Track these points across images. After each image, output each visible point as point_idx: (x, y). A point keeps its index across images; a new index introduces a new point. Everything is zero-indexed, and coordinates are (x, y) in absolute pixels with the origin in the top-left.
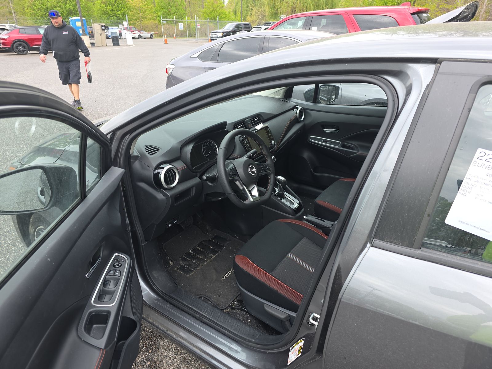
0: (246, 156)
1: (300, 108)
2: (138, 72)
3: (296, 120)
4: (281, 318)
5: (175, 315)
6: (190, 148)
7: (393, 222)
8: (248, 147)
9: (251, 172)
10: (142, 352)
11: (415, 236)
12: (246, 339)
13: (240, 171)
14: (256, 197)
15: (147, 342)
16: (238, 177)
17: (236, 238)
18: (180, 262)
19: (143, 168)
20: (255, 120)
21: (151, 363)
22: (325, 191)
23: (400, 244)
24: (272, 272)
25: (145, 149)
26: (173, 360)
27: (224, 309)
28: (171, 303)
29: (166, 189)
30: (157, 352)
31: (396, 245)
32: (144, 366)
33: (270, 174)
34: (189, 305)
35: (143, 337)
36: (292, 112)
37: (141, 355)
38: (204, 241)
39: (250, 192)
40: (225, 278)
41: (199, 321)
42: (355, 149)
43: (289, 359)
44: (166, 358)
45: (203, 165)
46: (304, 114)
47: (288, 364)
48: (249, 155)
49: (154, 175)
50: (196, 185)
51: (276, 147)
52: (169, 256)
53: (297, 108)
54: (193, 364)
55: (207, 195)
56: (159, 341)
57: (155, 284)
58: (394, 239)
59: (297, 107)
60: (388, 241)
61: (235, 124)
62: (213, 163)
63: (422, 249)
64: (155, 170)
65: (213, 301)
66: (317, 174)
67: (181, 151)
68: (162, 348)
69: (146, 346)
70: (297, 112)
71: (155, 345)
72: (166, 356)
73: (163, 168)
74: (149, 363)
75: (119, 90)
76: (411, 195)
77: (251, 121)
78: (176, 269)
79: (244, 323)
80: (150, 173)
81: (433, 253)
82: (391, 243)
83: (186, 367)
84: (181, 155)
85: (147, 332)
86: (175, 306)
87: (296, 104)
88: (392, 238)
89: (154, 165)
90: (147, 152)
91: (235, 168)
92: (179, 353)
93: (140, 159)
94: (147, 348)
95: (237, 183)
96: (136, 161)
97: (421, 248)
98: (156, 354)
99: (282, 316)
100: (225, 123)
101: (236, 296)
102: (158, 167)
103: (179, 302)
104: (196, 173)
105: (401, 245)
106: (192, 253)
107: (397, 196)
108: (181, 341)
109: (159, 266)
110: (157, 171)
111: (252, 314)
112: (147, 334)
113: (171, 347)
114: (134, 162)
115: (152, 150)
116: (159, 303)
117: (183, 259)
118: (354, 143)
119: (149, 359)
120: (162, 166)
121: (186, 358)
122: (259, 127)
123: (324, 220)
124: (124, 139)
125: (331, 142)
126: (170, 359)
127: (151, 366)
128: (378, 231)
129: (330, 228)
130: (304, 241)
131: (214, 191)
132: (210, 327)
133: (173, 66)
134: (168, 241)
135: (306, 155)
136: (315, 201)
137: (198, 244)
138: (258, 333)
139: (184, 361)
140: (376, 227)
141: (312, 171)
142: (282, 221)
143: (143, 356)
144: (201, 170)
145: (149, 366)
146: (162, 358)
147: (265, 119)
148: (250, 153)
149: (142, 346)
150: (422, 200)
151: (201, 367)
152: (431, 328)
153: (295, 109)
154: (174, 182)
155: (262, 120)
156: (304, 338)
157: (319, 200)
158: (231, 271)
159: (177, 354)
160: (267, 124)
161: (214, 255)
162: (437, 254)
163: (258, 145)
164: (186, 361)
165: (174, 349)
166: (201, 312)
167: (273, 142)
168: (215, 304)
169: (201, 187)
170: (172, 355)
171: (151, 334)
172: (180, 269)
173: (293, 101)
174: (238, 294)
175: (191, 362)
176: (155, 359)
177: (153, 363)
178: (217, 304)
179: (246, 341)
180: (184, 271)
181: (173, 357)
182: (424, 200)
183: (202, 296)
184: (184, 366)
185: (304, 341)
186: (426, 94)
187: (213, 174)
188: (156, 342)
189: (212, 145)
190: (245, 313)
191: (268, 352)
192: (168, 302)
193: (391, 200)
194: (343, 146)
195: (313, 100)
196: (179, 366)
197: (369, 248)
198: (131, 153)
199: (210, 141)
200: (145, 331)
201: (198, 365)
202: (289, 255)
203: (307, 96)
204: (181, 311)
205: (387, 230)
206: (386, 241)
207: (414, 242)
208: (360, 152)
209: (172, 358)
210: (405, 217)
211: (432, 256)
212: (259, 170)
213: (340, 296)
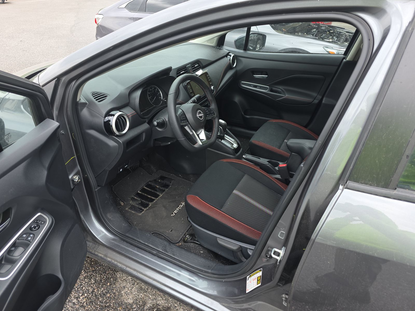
0: (191, 101)
1: (232, 55)
2: (66, 23)
3: (230, 67)
4: (233, 249)
5: (132, 252)
6: (138, 94)
7: (369, 164)
8: (191, 93)
9: (199, 117)
10: (100, 286)
11: (392, 177)
12: (203, 270)
13: (189, 116)
14: (204, 140)
15: (105, 275)
16: (188, 122)
17: (180, 177)
18: (130, 202)
19: (92, 114)
20: (195, 66)
21: (111, 295)
22: (258, 131)
23: (375, 185)
24: (222, 208)
25: (92, 95)
26: (131, 290)
27: (177, 243)
28: (127, 242)
29: (117, 136)
30: (115, 284)
31: (371, 186)
32: (104, 298)
33: (214, 118)
34: (146, 243)
35: (100, 271)
36: (225, 59)
37: (100, 288)
38: (150, 181)
39: (198, 135)
40: (174, 214)
41: (156, 257)
42: (282, 93)
43: (247, 288)
44: (124, 289)
45: (150, 111)
46: (236, 61)
47: (247, 292)
48: (193, 100)
49: (105, 123)
50: (146, 131)
51: (214, 92)
52: (120, 198)
53: (230, 56)
54: (150, 291)
55: (155, 140)
56: (116, 274)
57: (110, 225)
58: (369, 181)
59: (230, 54)
60: (363, 182)
61: (178, 69)
62: (160, 109)
63: (398, 189)
64: (105, 117)
65: (166, 236)
66: (248, 117)
67: (129, 98)
68: (119, 280)
69: (104, 280)
70: (230, 58)
71: (113, 278)
72: (124, 287)
73: (114, 115)
74: (108, 295)
75: (49, 40)
76: (391, 137)
77: (192, 67)
78: (127, 209)
79: (198, 254)
80: (101, 121)
81: (409, 193)
82: (366, 184)
83: (143, 295)
84: (129, 101)
85: (103, 266)
86: (131, 244)
87: (228, 52)
88: (367, 180)
89: (104, 113)
90: (95, 98)
91: (183, 114)
92: (136, 283)
93: (88, 106)
94: (105, 281)
95: (186, 128)
96: (84, 108)
97: (396, 189)
98: (114, 286)
99: (235, 248)
100: (170, 69)
101: (187, 230)
102: (108, 114)
103: (135, 240)
104: (145, 119)
105: (377, 186)
106: (140, 193)
107: (374, 138)
108: (141, 276)
109: (112, 208)
110: (107, 119)
111: (205, 247)
112: (104, 268)
113: (128, 279)
114: (82, 110)
115: (100, 97)
116: (116, 243)
117: (133, 199)
118: (280, 88)
119: (109, 291)
120: (112, 113)
121: (143, 287)
122: (200, 72)
123: (260, 158)
124: (70, 85)
125: (260, 87)
126: (128, 289)
127: (111, 297)
128: (353, 173)
129: (268, 165)
130: (246, 178)
131: (164, 136)
132: (167, 262)
133: (101, 16)
134: (117, 184)
135: (237, 99)
136: (250, 141)
137: (145, 184)
138: (213, 264)
139: (141, 290)
140: (350, 169)
141: (243, 114)
142: (225, 160)
143: (103, 289)
144: (149, 115)
145: (109, 297)
146: (120, 289)
147: (204, 65)
148: (194, 98)
149: (100, 280)
150: (401, 142)
151: (157, 293)
152: (408, 264)
153: (228, 56)
154: (125, 129)
155: (201, 66)
156: (262, 269)
157: (254, 140)
158: (179, 208)
159: (134, 284)
160: (206, 70)
161: (162, 193)
162: (413, 194)
163: (203, 90)
164: (143, 290)
165: (130, 280)
166: (158, 248)
167: (212, 87)
168: (169, 239)
169: (150, 132)
170: (129, 286)
171: (107, 268)
172: (131, 208)
173: (226, 49)
174: (189, 228)
175: (148, 290)
176: (114, 291)
177: (112, 295)
178: (170, 239)
179: (203, 272)
180: (134, 210)
181: (131, 287)
182: (404, 141)
183: (155, 232)
184: (141, 294)
185: (262, 272)
186: (410, 31)
187: (162, 120)
188: (113, 275)
189: (156, 91)
190: (197, 245)
191: (224, 281)
192: (124, 241)
193: (368, 142)
194: (271, 90)
195: (243, 47)
196: (137, 295)
197: (342, 190)
198: (78, 100)
199: (154, 87)
200: (101, 266)
201: (155, 292)
202: (235, 192)
203: (238, 44)
204: (137, 248)
205: (362, 172)
206: (360, 183)
207: (390, 183)
208: (287, 96)
209: (130, 289)
210: (383, 159)
211: (409, 196)
212: (206, 115)
213: (313, 237)
